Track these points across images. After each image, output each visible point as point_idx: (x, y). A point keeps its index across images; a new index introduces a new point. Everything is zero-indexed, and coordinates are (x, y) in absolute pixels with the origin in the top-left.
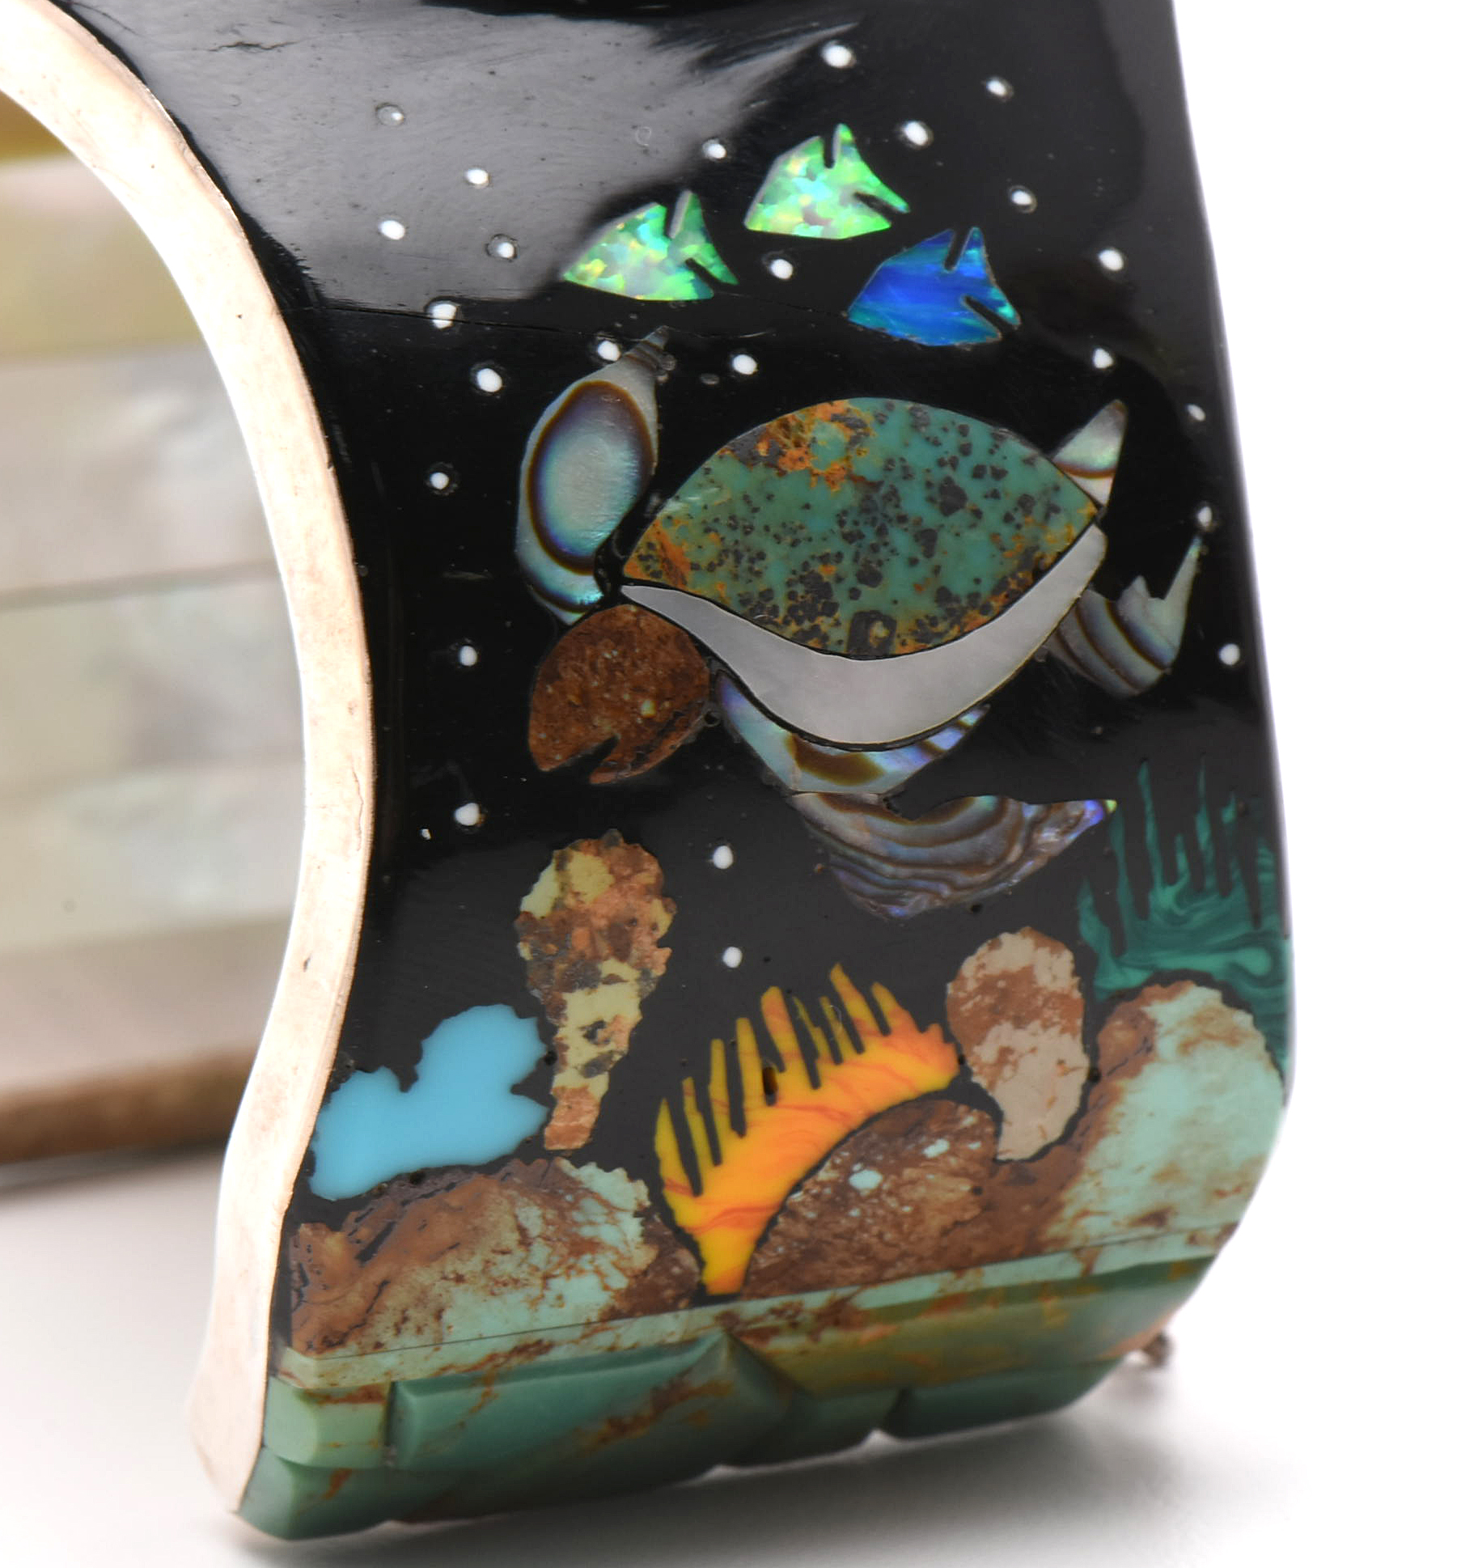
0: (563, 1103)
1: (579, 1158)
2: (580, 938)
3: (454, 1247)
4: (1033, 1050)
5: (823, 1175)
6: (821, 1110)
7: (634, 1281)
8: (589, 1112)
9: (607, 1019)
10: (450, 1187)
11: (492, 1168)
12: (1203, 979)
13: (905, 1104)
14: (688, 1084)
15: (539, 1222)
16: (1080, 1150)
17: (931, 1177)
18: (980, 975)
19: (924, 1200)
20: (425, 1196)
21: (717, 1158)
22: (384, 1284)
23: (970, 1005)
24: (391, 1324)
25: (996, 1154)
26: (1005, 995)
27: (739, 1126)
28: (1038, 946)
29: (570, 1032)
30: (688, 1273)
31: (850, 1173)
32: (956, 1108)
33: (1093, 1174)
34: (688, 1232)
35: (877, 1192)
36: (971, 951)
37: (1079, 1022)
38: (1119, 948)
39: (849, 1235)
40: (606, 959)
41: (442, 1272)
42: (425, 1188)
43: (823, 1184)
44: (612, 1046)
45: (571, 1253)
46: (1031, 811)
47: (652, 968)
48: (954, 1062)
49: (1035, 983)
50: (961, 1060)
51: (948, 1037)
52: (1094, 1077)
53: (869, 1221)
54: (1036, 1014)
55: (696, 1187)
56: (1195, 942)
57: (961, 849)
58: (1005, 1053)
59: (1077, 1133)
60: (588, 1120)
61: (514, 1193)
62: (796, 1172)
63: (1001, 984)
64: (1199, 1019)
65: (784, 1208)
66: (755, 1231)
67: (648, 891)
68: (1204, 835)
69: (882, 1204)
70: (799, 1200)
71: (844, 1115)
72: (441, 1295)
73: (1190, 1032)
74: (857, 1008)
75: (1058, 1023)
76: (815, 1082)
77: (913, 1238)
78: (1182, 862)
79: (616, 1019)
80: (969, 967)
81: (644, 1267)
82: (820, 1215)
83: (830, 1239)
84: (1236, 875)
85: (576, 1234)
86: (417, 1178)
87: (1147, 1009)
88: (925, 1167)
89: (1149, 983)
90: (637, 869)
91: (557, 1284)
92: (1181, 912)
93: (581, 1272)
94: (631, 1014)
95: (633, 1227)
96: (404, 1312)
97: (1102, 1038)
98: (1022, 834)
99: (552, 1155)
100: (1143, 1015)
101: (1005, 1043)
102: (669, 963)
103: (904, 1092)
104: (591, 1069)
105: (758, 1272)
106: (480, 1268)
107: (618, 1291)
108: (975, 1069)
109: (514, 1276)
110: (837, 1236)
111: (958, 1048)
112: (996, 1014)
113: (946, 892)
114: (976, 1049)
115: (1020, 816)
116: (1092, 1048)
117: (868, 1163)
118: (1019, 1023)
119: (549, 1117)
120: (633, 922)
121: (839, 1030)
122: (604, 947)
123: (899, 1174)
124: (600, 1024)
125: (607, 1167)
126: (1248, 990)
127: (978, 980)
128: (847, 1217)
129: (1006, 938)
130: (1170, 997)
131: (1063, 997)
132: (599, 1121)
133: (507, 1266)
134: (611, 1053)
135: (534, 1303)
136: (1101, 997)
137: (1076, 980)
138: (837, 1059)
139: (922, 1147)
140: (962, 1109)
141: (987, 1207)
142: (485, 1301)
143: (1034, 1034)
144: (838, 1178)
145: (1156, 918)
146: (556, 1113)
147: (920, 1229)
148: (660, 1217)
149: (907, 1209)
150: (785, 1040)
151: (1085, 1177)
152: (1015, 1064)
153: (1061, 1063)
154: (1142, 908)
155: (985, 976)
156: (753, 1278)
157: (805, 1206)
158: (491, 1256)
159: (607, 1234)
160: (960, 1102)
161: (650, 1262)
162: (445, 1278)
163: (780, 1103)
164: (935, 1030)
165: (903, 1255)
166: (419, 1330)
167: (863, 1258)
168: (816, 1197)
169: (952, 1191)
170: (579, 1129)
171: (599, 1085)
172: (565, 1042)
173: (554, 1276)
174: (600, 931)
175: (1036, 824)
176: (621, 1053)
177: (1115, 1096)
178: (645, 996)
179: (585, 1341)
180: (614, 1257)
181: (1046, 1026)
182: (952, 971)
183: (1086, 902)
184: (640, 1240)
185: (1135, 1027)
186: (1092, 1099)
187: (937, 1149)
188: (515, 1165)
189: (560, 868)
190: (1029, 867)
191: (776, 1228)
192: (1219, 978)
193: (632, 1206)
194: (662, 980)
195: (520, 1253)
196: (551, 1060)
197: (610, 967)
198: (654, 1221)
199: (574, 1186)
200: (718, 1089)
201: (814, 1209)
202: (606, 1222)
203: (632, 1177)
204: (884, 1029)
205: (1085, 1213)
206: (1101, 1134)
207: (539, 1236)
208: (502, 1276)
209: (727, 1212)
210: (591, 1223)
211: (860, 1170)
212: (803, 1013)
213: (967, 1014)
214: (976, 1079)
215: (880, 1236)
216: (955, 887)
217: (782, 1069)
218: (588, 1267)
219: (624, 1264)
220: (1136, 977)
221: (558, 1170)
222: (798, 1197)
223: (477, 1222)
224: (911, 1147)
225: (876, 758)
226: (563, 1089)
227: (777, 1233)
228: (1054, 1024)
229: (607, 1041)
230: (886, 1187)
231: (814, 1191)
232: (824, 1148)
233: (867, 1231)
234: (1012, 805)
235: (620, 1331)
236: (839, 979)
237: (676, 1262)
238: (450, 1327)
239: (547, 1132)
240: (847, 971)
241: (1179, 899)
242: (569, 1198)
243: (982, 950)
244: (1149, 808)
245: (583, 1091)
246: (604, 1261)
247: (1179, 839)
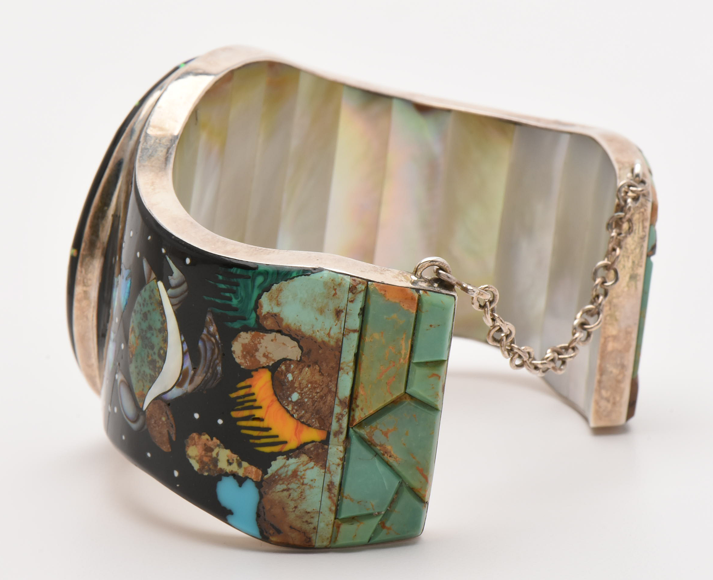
0: (247, 475)
1: (265, 472)
2: (206, 459)
3: (283, 509)
4: (266, 348)
5: (290, 408)
6: (268, 407)
7: (312, 460)
8: (252, 468)
9: (227, 458)
10: (264, 508)
11: (261, 496)
12: (260, 296)
13: (273, 385)
14: (251, 441)
15: (282, 485)
16: (303, 336)
17: (300, 379)
18: (240, 358)
19: (307, 381)
20: (264, 514)
21: (277, 436)
22: (291, 527)
23: (248, 363)
24: (307, 525)
25: (297, 361)
26: (248, 353)
27: (268, 429)
28: (237, 341)
29: (228, 469)
30: (314, 446)
31: (291, 401)
32: (278, 371)
33: (314, 332)
34: (299, 446)
35: (300, 394)
36: (234, 359)
37: (261, 334)
38: (244, 319)
39: (314, 402)
40: (212, 454)
41: (292, 512)
42: (262, 514)
43: (293, 409)
44: (235, 459)
45: (296, 478)
46: (205, 332)
47: (217, 443)
48: (264, 370)
49: (247, 344)
50: (264, 367)
51: (256, 370)
52: (279, 331)
53: (310, 396)
54: (256, 345)
55: (285, 443)
56: (249, 296)
57: (209, 353)
58: (265, 355)
59: (297, 338)
60: (254, 469)
61: (271, 491)
62: (287, 415)
63: (245, 353)
64: (271, 300)
65: (299, 419)
66: (305, 427)
67: (199, 438)
68: (223, 286)
69: (305, 393)
70: (296, 415)
71: (272, 401)
72: (300, 512)
73: (274, 302)
74: (242, 392)
75: (260, 339)
76: (260, 407)
77: (321, 384)
78: (228, 295)
79: (228, 456)
80: (238, 361)
81: (308, 458)
82: (304, 410)
83: (314, 407)
84: (235, 280)
85: (290, 476)
86: (258, 515)
87: (263, 314)
88: (296, 380)
89: (256, 312)
90: (194, 439)
91: (306, 481)
92: (240, 299)
93: (304, 475)
94: (228, 452)
95: (292, 461)
96: (303, 522)
97: (268, 328)
98: (209, 336)
99: (262, 480)
100: (265, 315)
101: (262, 355)
102: (217, 439)
103: (270, 384)
104: (240, 465)
105: (320, 427)
106: (293, 502)
107: (315, 465)
108: (267, 364)
109: (299, 493)
110: (313, 405)
111: (260, 368)
112: (253, 356)
113: (218, 361)
114: (261, 363)
115: (205, 335)
116: (271, 331)
117: (290, 396)
118: (257, 350)
119: (251, 479)
120: (205, 445)
121: (247, 399)
122: (209, 454)
123: (296, 388)
124: (228, 461)
125: (270, 466)
126: (266, 284)
127: (242, 359)
128: (307, 402)
129: (233, 349)
130: (262, 307)
131: (253, 337)
132: (255, 466)
133: (295, 495)
134: (237, 459)
135: (311, 487)
136: (256, 326)
137: (249, 332)
138: (255, 400)
139: (288, 381)
140: (279, 369)
141: (316, 363)
142: (306, 500)
143: (261, 346)
144: (292, 404)
145: (239, 306)
146: (250, 477)
147: (318, 382)
148: (291, 453)
149: (309, 385)
150: (246, 413)
151: (314, 335)
152: (269, 353)
153: (272, 340)
154: (236, 309)
155: (241, 357)
156: (322, 428)
157: (300, 414)
158: (290, 499)
159: (292, 468)
160: (276, 370)
161: (306, 456)
162: (294, 511)
163: (263, 418)
164: (253, 373)
165: (327, 386)
166: (312, 518)
167: (324, 397)
168: (297, 411)
169: (307, 373)
170: (256, 472)
171: (245, 464)
172: (230, 470)
173: (303, 482)
174: (205, 454)
175: (208, 331)
176: (237, 457)
177: (288, 326)
178: (223, 447)
179: (332, 473)
180: (301, 466)
181: (260, 343)
182: (238, 365)
183: (230, 324)
184: (297, 459)
185: (267, 318)
186: (287, 333)
187: (290, 377)
188: (262, 490)
189: (190, 457)
190: (217, 337)
191: (305, 422)
192: (261, 292)
193: (285, 460)
194: (221, 442)
195: (291, 491)
196: (234, 475)
197: (214, 454)
198: (292, 455)
199: (273, 475)
200: (255, 433)
201: (301, 411)
202: (288, 468)
203: (275, 460)
204: (250, 386)
205: (329, 334)
206: (300, 330)
207: (287, 486)
208: (298, 496)
209: (296, 434)
210: (287, 471)
211: (291, 398)
212: (240, 407)
213: (251, 364)
214: (270, 365)
215: (317, 393)
216: (217, 359)
217: (254, 415)
218: (303, 473)
219: (305, 463)
220: (254, 315)
221: (267, 479)
222: (295, 416)
223: (277, 502)
224: (287, 384)
225: (184, 367)
226: (243, 474)
227: (307, 422)
228: (260, 341)
229: (233, 460)
230: (299, 391)
231: (295, 411)
232: (282, 407)
233: (314, 397)
234: (203, 336)
235: (331, 463)
236: (233, 395)
237: (309, 449)
238: (314, 510)
239: (255, 480)
240: (231, 393)
241: (236, 298)
242: (276, 477)
243: (234, 356)
244: (212, 299)
245: (245, 469)
246: (302, 468)
247: (222, 293)
